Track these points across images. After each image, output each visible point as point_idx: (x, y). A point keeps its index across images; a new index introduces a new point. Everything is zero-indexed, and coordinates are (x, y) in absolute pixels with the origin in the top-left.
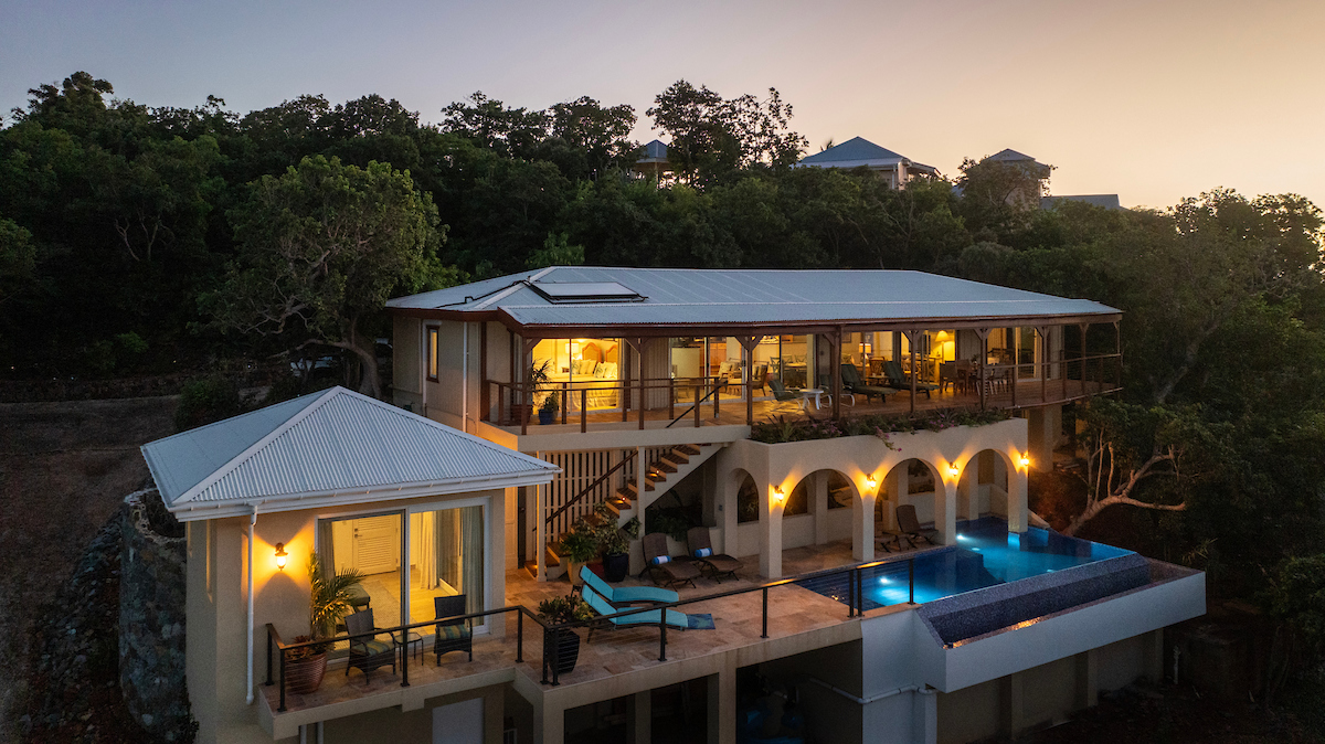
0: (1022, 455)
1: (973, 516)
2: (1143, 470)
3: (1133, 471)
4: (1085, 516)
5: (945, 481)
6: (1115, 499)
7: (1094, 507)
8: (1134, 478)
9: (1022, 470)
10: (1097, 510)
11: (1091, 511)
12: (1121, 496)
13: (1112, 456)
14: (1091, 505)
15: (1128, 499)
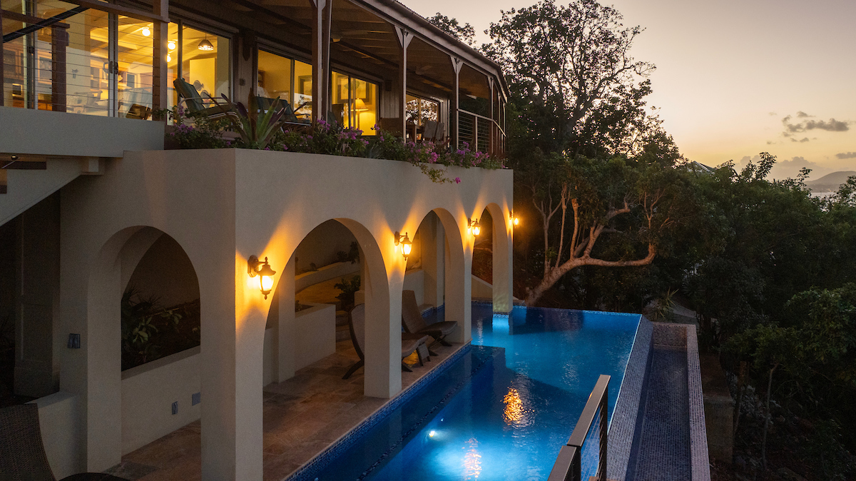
0: (511, 213)
2: (601, 227)
3: (592, 229)
4: (544, 286)
5: (464, 246)
6: (575, 262)
7: (554, 274)
8: (594, 235)
9: (510, 232)
10: (557, 277)
11: (551, 279)
12: (583, 257)
13: (576, 214)
14: (550, 272)
15: (592, 260)
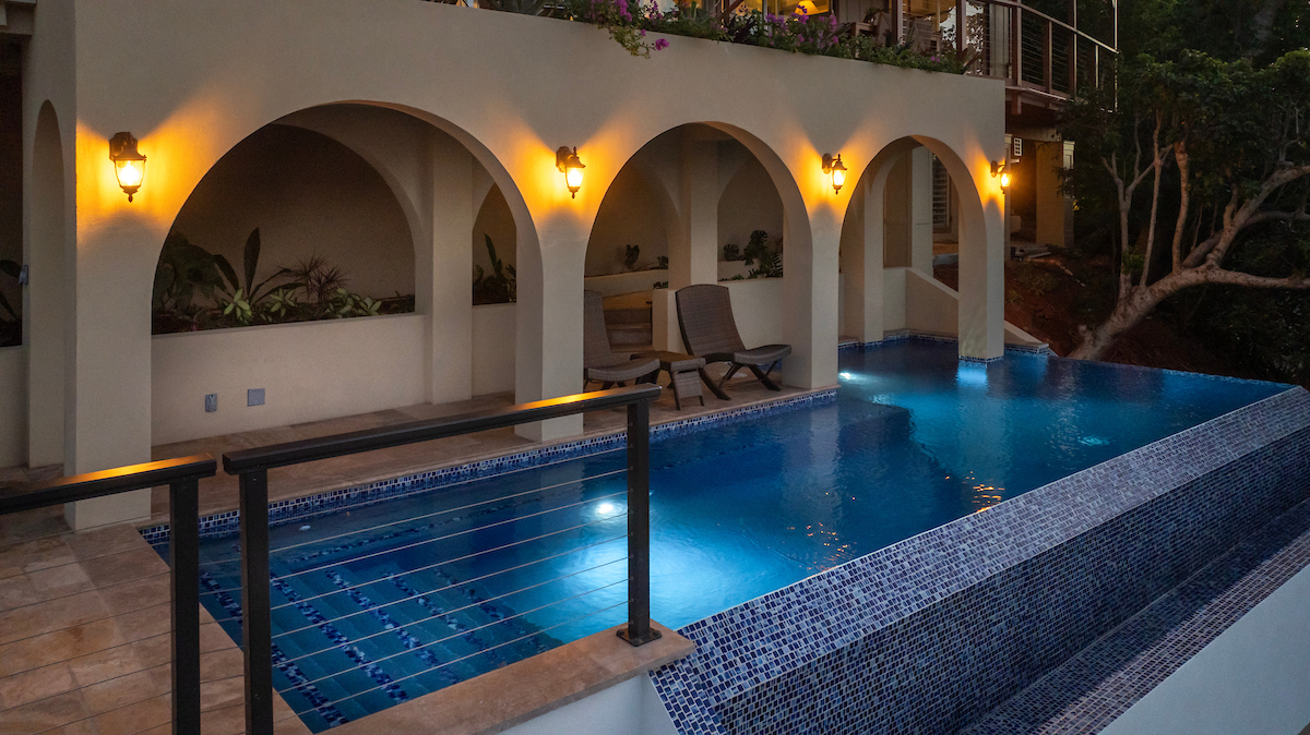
0: (994, 167)
1: (873, 334)
2: (1253, 204)
3: (1229, 209)
4: (1116, 323)
5: (810, 206)
6: (1188, 277)
7: (1137, 299)
8: (1233, 222)
9: (992, 202)
10: (1144, 305)
11: (1130, 310)
12: (1203, 267)
13: (1184, 175)
14: (1130, 296)
15: (1223, 272)
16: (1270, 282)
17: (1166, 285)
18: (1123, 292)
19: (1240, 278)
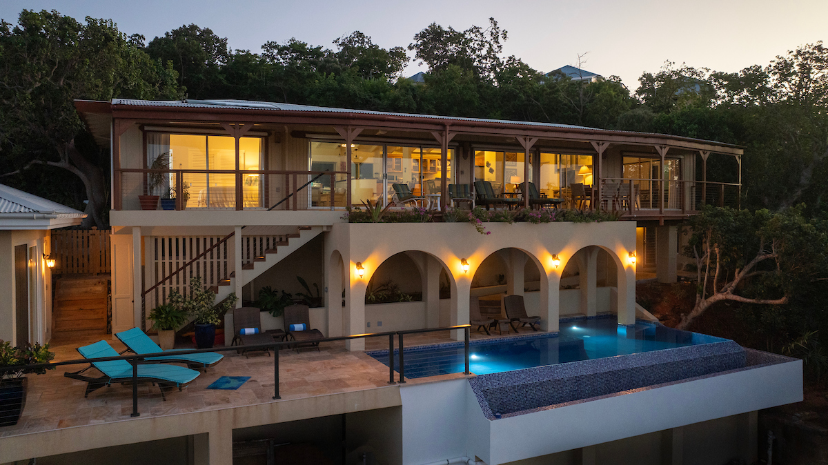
0: (630, 253)
1: (591, 313)
3: (737, 270)
4: (694, 313)
5: (547, 271)
6: (719, 296)
7: (701, 304)
8: (738, 276)
9: (629, 268)
10: (703, 307)
11: (699, 308)
12: (726, 293)
13: (718, 256)
15: (732, 295)
16: (748, 300)
17: (712, 299)
18: (697, 301)
19: (738, 298)
